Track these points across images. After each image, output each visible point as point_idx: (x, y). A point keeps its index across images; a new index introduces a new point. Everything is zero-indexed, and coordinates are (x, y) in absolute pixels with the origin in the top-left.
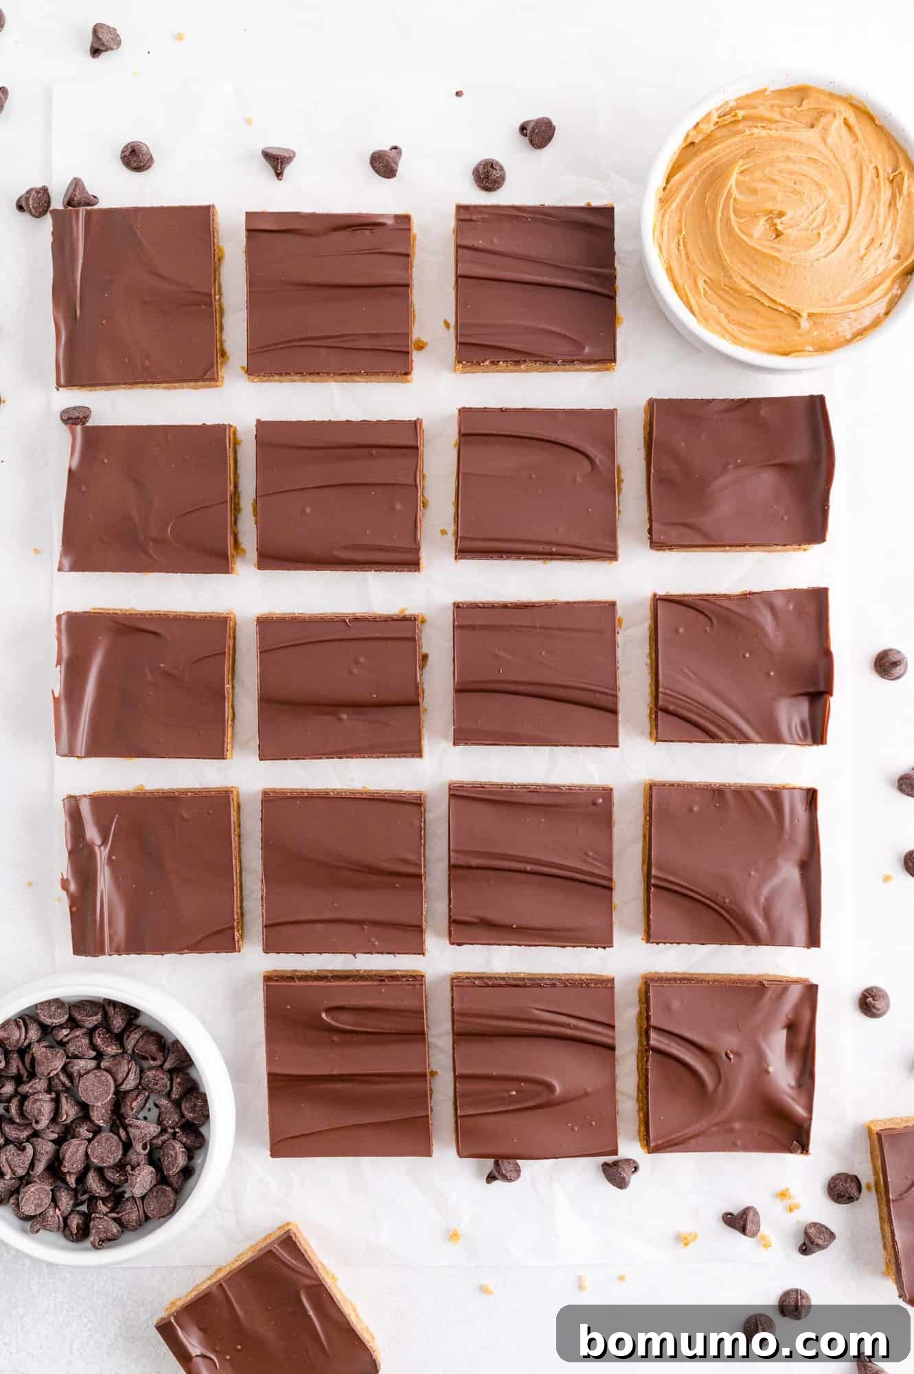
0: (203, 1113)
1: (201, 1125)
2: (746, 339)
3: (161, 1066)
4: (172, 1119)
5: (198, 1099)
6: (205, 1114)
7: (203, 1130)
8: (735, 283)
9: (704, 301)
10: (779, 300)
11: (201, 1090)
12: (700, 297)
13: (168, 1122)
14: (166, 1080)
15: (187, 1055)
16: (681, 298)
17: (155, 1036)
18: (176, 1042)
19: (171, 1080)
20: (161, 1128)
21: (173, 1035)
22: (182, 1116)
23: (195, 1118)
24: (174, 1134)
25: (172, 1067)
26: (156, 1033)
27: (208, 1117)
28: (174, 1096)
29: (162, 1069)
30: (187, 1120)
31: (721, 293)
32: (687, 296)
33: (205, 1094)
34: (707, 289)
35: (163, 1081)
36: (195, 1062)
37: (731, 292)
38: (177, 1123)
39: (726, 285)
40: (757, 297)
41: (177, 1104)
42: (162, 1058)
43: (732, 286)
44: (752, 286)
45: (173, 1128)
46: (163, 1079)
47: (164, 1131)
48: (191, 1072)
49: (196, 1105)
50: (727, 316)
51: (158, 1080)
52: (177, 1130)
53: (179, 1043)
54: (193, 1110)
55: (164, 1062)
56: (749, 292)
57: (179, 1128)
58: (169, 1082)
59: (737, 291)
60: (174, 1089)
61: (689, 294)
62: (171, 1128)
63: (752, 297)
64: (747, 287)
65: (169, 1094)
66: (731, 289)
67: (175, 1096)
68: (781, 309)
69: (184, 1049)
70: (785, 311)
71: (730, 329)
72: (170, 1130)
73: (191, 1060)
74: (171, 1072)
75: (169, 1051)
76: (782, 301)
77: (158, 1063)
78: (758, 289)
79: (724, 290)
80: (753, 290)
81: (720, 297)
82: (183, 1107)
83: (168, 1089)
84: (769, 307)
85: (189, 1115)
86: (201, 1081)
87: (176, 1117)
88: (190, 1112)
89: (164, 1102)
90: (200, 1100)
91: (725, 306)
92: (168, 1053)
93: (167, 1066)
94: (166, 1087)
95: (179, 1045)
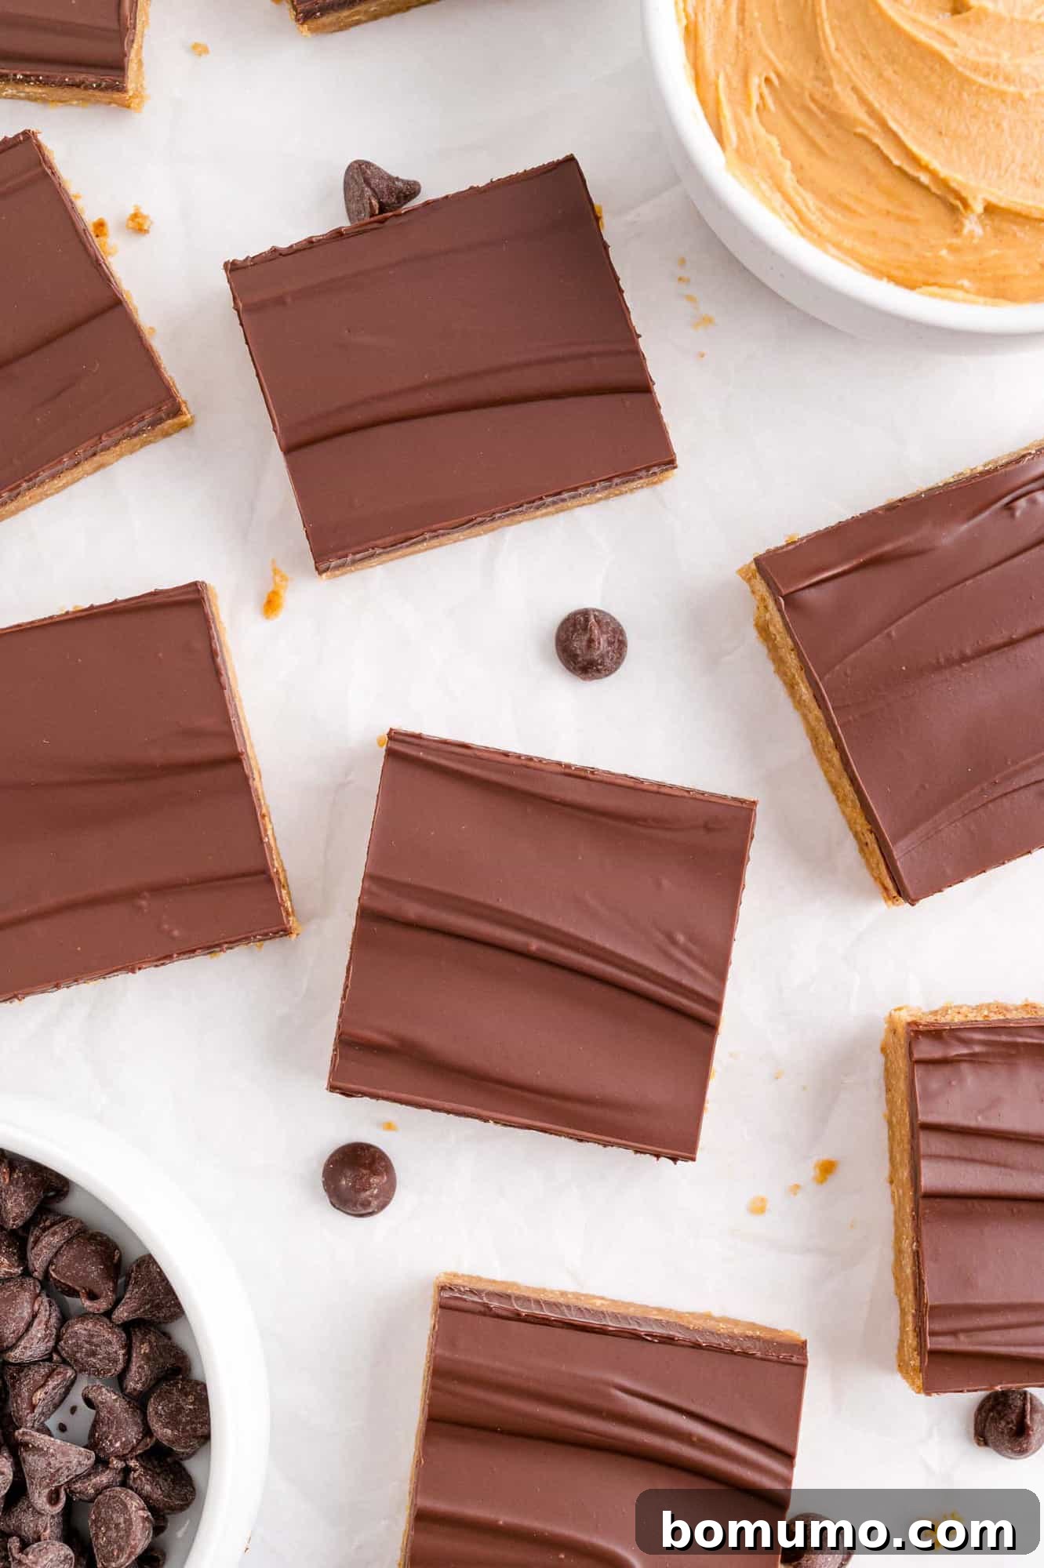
0: (195, 1430)
1: (189, 1456)
2: (826, 229)
3: (108, 1314)
4: (125, 1435)
5: (186, 1395)
6: (199, 1433)
7: (193, 1466)
8: (835, 96)
9: (754, 123)
10: (925, 156)
11: (196, 1374)
12: (748, 114)
13: (111, 1445)
14: (116, 1347)
15: (170, 1291)
16: (703, 102)
17: (101, 1243)
18: (148, 1261)
19: (128, 1348)
20: (97, 1457)
21: (140, 1242)
22: (147, 1432)
23: (177, 1440)
24: (127, 1470)
25: (133, 1317)
26: (101, 1235)
27: (206, 1438)
28: (132, 1384)
29: (110, 1318)
30: (158, 1443)
31: (801, 118)
32: (718, 102)
33: (204, 1387)
34: (770, 101)
35: (110, 1349)
36: (186, 1312)
37: (822, 116)
38: (133, 1449)
39: (813, 100)
40: (877, 140)
41: (139, 1402)
42: (111, 1296)
43: (826, 102)
44: (872, 113)
45: (123, 1458)
46: (110, 1343)
47: (102, 1462)
48: (177, 1331)
49: (180, 1410)
50: (797, 169)
51: (96, 1346)
52: (132, 1463)
53: (155, 1262)
54: (172, 1421)
55: (116, 1303)
56: (864, 125)
57: (137, 1458)
58: (122, 1352)
59: (836, 118)
60: (134, 1368)
61: (723, 98)
62: (118, 1457)
63: (865, 139)
64: (861, 114)
65: (121, 1377)
66: (823, 108)
67: (134, 1383)
68: (924, 178)
69: (164, 1279)
70: (934, 189)
71: (798, 200)
72: (117, 1464)
73: (178, 1305)
74: (128, 1328)
75: (129, 1276)
76: (935, 165)
77: (102, 1305)
78: (883, 124)
79: (805, 109)
80: (871, 123)
81: (794, 123)
82: (150, 1409)
83: (120, 1367)
84: (899, 169)
85: (164, 1433)
86: (199, 1356)
87: (132, 1434)
88: (166, 1426)
89: (108, 1396)
90: (191, 1398)
91: (800, 150)
92: (127, 1284)
93: (122, 1314)
94: (115, 1361)
95: (153, 1268)
